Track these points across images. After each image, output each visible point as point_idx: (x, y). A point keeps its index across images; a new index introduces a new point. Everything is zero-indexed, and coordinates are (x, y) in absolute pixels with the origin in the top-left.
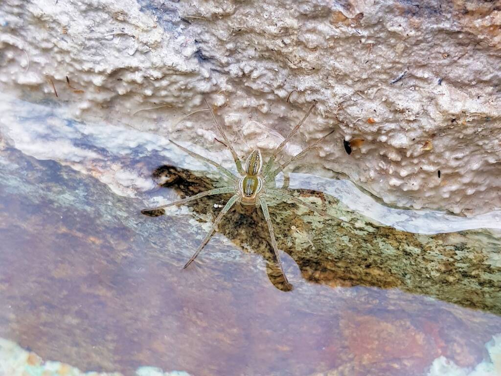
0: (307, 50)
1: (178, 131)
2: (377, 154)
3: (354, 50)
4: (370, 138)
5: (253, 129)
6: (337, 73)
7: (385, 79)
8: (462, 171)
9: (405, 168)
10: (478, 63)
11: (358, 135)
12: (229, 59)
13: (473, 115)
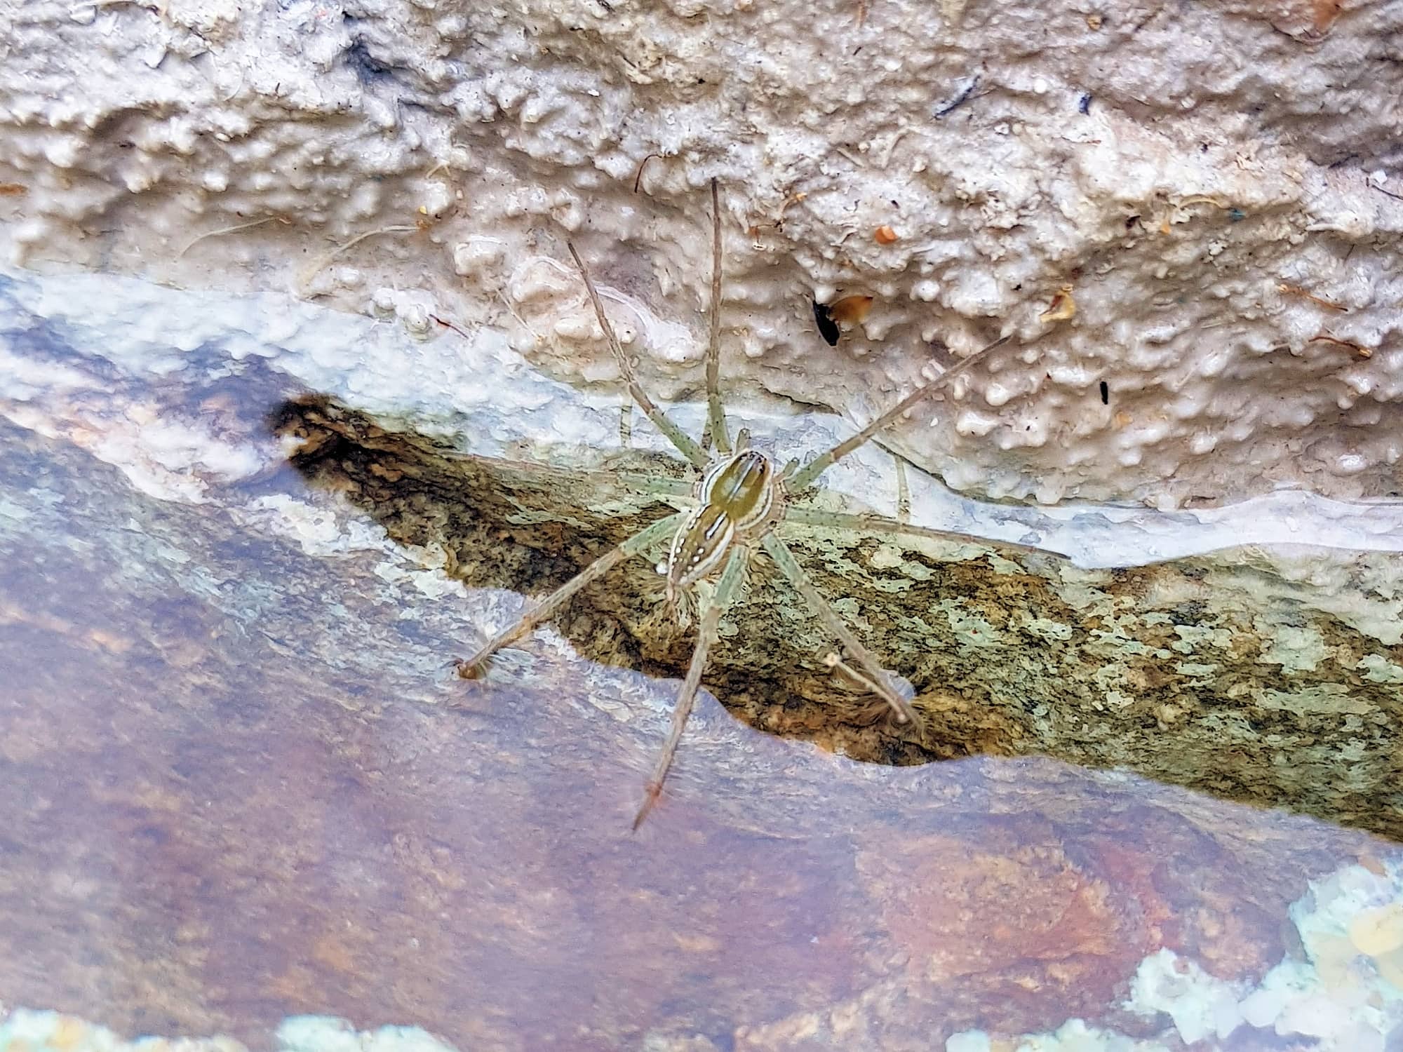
0: (675, 23)
1: (319, 296)
2: (916, 341)
3: (814, 15)
4: (888, 290)
5: (540, 280)
6: (770, 91)
7: (917, 103)
8: (1173, 381)
9: (1002, 378)
10: (1198, 40)
11: (854, 284)
12: (453, 66)
13: (1191, 202)
